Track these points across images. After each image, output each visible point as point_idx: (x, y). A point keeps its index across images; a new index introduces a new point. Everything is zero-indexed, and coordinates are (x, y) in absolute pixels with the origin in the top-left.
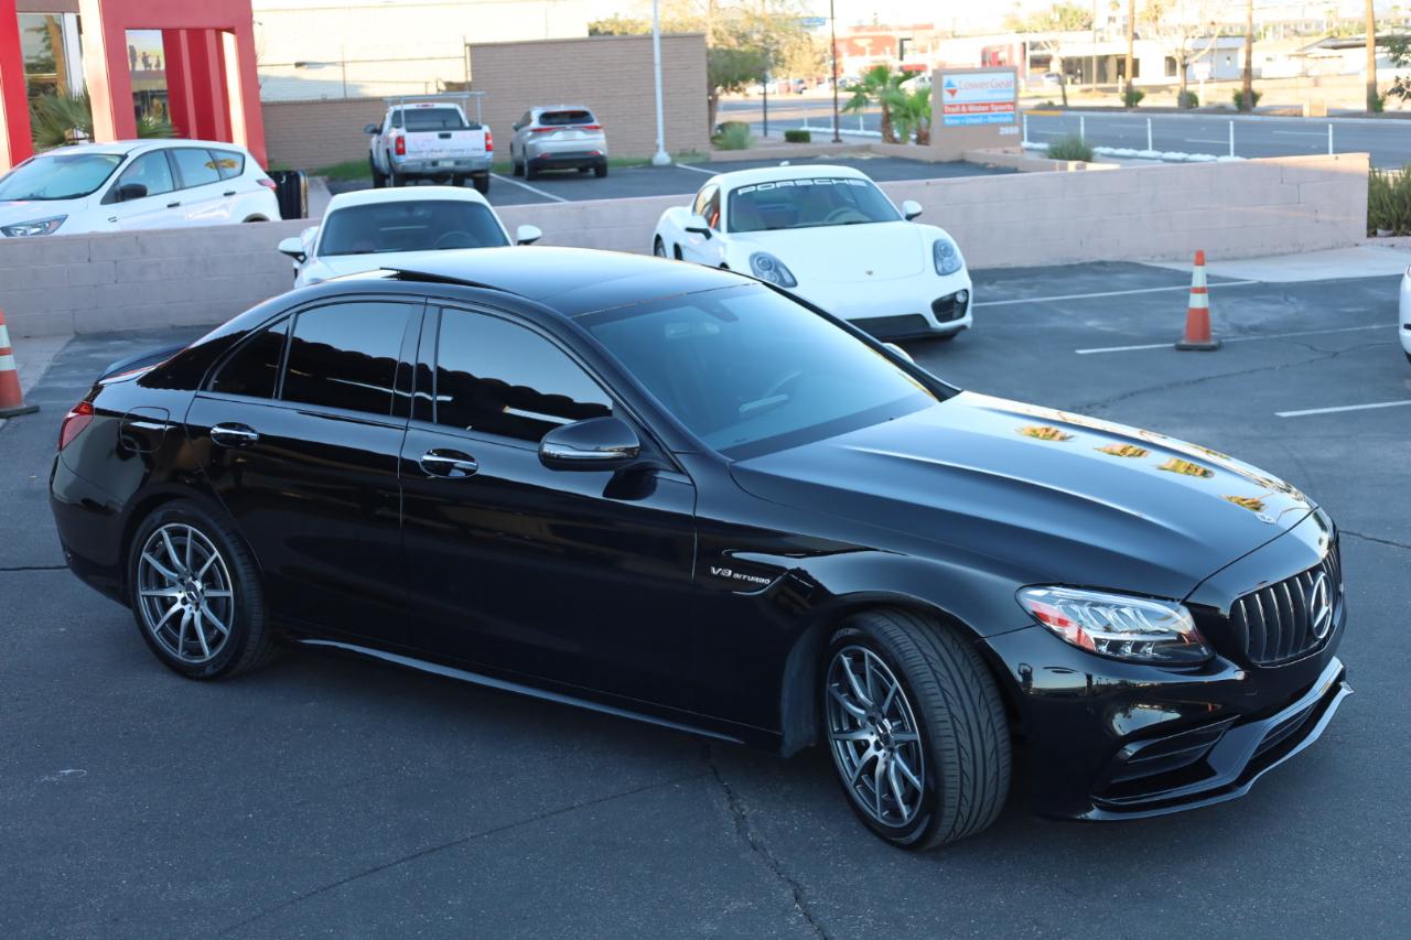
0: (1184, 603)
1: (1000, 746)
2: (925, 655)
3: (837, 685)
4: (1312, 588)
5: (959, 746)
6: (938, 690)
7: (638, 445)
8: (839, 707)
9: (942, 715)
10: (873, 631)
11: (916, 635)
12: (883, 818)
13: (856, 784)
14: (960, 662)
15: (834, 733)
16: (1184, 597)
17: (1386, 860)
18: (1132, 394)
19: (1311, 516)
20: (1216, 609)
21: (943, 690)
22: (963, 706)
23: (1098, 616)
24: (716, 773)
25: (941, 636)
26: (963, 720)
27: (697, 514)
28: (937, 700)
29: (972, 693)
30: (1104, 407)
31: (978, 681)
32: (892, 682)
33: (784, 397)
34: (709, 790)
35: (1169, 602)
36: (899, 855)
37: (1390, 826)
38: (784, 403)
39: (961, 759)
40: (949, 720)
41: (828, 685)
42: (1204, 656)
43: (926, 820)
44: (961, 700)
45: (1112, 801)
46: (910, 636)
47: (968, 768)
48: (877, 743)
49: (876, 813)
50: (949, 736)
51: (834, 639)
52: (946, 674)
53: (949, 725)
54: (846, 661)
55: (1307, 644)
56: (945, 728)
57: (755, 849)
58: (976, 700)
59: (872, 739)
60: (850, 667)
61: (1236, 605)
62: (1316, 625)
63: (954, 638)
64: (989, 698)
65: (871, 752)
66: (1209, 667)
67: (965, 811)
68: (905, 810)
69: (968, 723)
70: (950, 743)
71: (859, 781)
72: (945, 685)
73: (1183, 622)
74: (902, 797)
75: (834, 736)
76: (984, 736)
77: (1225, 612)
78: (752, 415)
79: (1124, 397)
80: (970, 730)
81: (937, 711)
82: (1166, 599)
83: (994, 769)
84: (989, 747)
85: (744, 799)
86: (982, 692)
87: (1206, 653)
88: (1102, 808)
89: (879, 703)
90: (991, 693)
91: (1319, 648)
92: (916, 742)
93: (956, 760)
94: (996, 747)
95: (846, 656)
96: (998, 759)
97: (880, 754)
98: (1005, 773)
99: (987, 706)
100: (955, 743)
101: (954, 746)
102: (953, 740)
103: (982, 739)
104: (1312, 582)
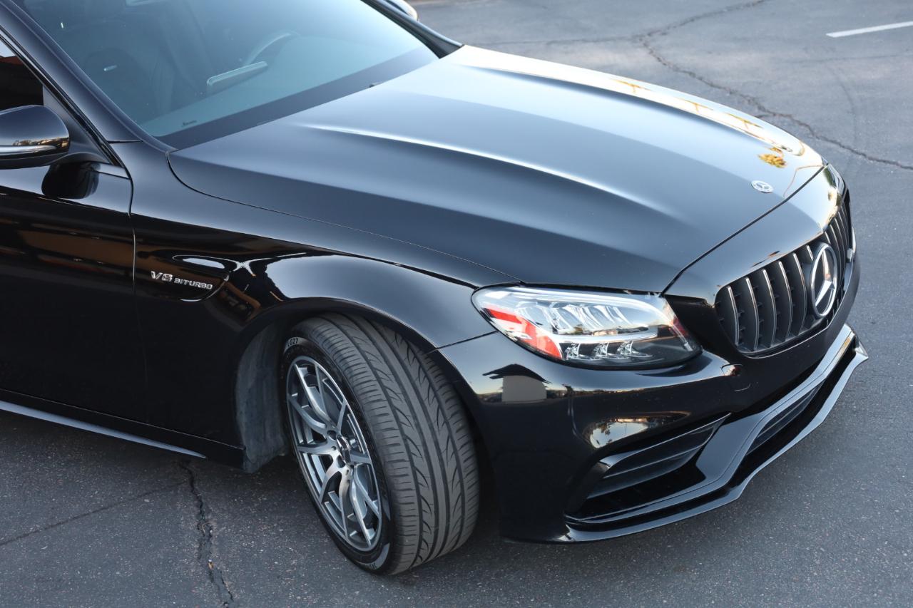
0: (663, 295)
1: (463, 465)
2: (374, 370)
3: (296, 394)
4: (812, 264)
5: (415, 470)
6: (388, 410)
7: (67, 136)
8: (301, 421)
9: (393, 437)
10: (320, 343)
11: (367, 347)
12: (350, 539)
13: (323, 502)
14: (414, 375)
15: (300, 445)
16: (661, 291)
17: (891, 560)
18: (692, 20)
19: (822, 173)
20: (702, 301)
21: (394, 409)
22: (418, 425)
23: (568, 316)
24: (192, 483)
25: (395, 345)
26: (418, 442)
27: (133, 211)
28: (388, 421)
29: (429, 409)
30: (664, 34)
31: (436, 396)
32: (342, 400)
33: (263, 64)
34: (179, 505)
35: (648, 297)
36: (365, 580)
37: (898, 515)
38: (265, 69)
39: (417, 484)
40: (402, 443)
41: (288, 395)
42: (690, 352)
43: (387, 547)
44: (415, 418)
45: (587, 521)
46: (358, 348)
47: (427, 493)
48: (339, 458)
49: (343, 532)
50: (403, 460)
51: (287, 348)
52: (398, 390)
53: (402, 448)
54: (301, 372)
55: (808, 324)
56: (398, 453)
57: (212, 580)
58: (433, 416)
59: (335, 454)
60: (305, 378)
61: (722, 295)
62: (817, 304)
63: (409, 347)
64: (448, 413)
65: (334, 468)
66: (694, 364)
67: (429, 537)
68: (369, 534)
69: (424, 444)
70: (404, 468)
71: (326, 498)
72: (397, 404)
73: (665, 316)
74: (364, 520)
75: (300, 449)
76: (444, 456)
77: (711, 302)
78: (220, 88)
79: (683, 24)
80: (426, 451)
81: (388, 434)
82: (644, 293)
83: (457, 491)
84: (450, 467)
85: (214, 515)
86: (440, 407)
87: (690, 349)
88: (580, 528)
89: (334, 420)
90: (450, 408)
91: (823, 325)
92: (370, 465)
93: (412, 485)
94: (458, 467)
95: (299, 366)
96: (461, 481)
97: (344, 470)
98: (471, 493)
99: (446, 422)
100: (410, 467)
101: (409, 471)
102: (408, 464)
103: (441, 460)
104: (812, 257)
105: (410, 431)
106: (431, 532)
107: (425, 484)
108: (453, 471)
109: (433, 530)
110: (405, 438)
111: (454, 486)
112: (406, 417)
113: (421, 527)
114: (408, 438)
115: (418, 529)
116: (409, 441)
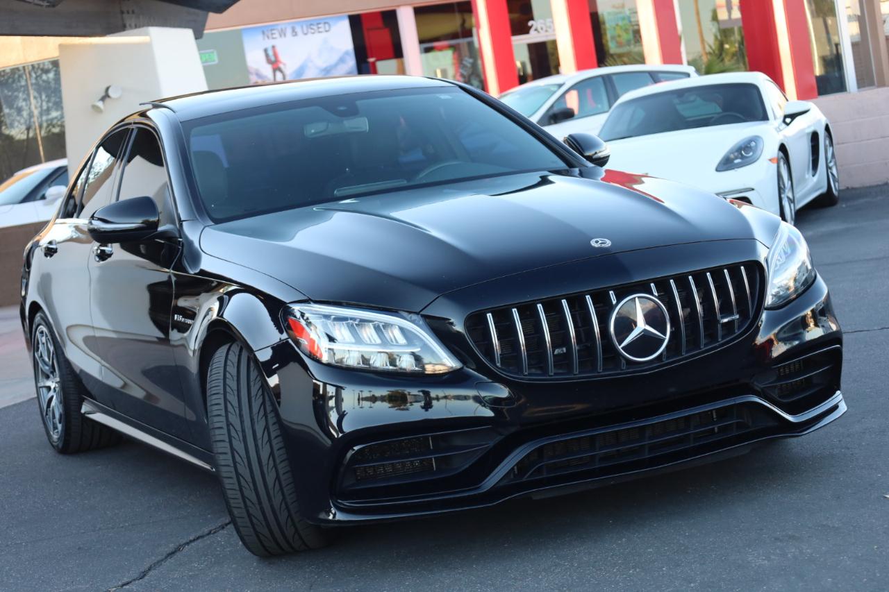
0: (421, 315)
1: (277, 453)
2: (226, 372)
9: (219, 422)
14: (252, 378)
16: (418, 311)
22: (241, 416)
26: (239, 428)
31: (262, 394)
40: (225, 427)
44: (240, 410)
47: (244, 471)
50: (223, 441)
52: (235, 388)
53: (225, 431)
56: (221, 434)
58: (255, 410)
69: (243, 431)
70: (224, 447)
72: (230, 397)
76: (260, 442)
80: (244, 437)
83: (274, 475)
84: (265, 454)
90: (271, 405)
99: (265, 416)
100: (229, 447)
101: (228, 451)
102: (227, 445)
103: (256, 446)
104: (614, 302)
105: (234, 420)
106: (256, 509)
107: (242, 463)
108: (267, 456)
109: (258, 508)
110: (229, 424)
111: (269, 470)
112: (233, 407)
113: (245, 502)
114: (231, 424)
115: (242, 503)
116: (231, 427)
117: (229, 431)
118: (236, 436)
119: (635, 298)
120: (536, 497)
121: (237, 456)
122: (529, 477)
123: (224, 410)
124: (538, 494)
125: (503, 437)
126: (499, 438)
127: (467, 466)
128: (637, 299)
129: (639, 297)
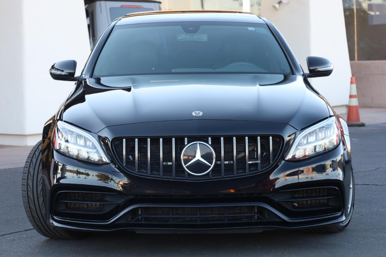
16: (96, 132)
82: (90, 131)
104: (186, 144)
105: (32, 171)
106: (35, 214)
107: (30, 191)
108: (40, 190)
109: (36, 213)
110: (29, 172)
111: (41, 196)
112: (33, 164)
113: (30, 209)
114: (30, 172)
115: (29, 209)
116: (29, 174)
117: (28, 175)
118: (30, 178)
119: (197, 143)
120: (137, 232)
121: (29, 187)
122: (134, 221)
123: (29, 165)
124: (139, 231)
125: (125, 200)
126: (124, 200)
127: (108, 211)
128: (198, 144)
129: (199, 143)
